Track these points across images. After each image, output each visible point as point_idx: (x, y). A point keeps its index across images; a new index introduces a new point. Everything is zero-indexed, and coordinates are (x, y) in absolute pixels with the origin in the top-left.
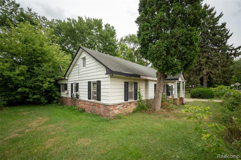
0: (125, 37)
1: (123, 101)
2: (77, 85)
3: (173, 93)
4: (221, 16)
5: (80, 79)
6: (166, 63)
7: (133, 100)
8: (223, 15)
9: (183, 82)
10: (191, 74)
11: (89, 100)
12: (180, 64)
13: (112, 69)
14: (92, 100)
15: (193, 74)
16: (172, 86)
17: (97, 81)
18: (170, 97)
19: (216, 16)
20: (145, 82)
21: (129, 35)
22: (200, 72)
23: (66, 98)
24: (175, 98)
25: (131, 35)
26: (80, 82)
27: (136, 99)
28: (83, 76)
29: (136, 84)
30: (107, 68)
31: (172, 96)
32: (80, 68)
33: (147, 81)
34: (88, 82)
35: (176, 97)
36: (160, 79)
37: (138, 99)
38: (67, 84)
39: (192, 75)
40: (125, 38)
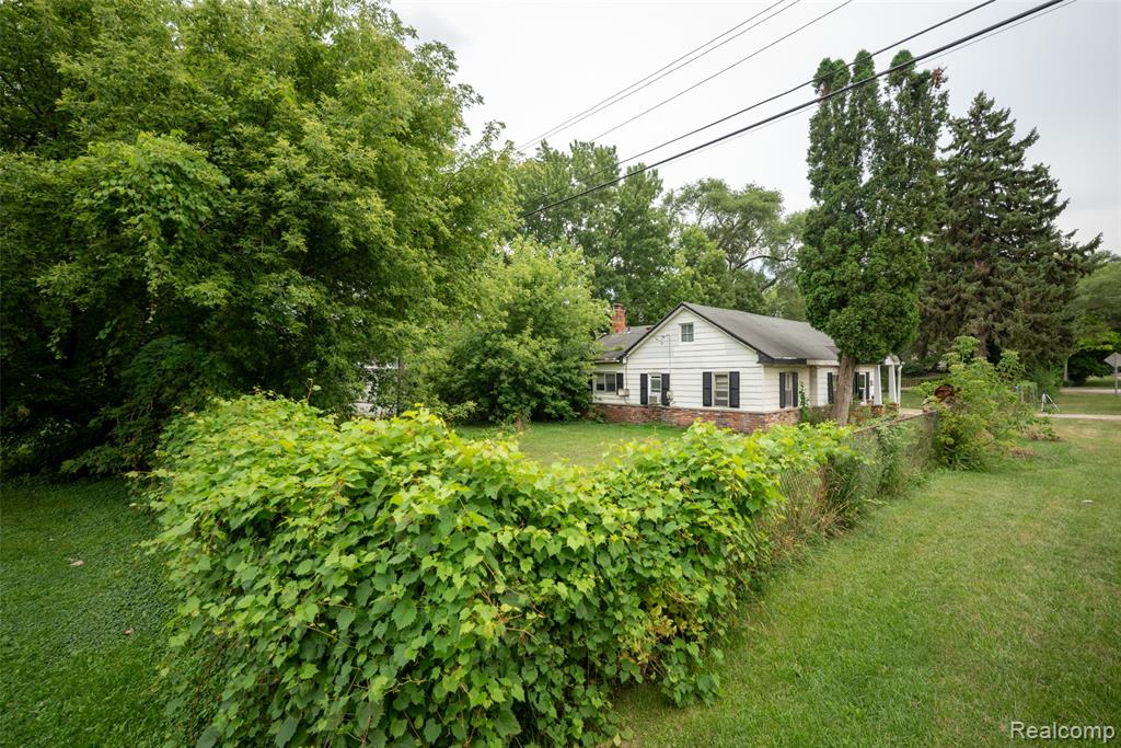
0: (682, 189)
1: (777, 408)
2: (666, 378)
3: (872, 392)
4: (1029, 141)
5: (673, 366)
6: (861, 343)
7: (791, 408)
8: (1037, 137)
9: (896, 367)
10: (931, 330)
11: (706, 408)
12: (885, 344)
13: (772, 356)
14: (713, 408)
15: (937, 332)
16: (868, 374)
17: (731, 373)
18: (864, 403)
19: (1014, 141)
20: (808, 370)
21: (700, 182)
22: (960, 327)
23: (620, 406)
24: (875, 403)
25: (705, 181)
26: (673, 371)
27: (795, 405)
28: (682, 360)
29: (795, 375)
30: (759, 352)
31: (868, 402)
32: (673, 343)
33: (813, 369)
34: (704, 373)
35: (879, 401)
36: (847, 367)
37: (800, 406)
38: (622, 375)
39: (932, 335)
40: (682, 192)
